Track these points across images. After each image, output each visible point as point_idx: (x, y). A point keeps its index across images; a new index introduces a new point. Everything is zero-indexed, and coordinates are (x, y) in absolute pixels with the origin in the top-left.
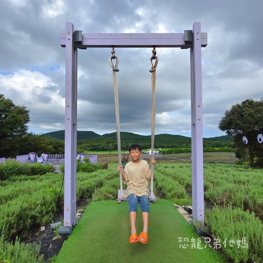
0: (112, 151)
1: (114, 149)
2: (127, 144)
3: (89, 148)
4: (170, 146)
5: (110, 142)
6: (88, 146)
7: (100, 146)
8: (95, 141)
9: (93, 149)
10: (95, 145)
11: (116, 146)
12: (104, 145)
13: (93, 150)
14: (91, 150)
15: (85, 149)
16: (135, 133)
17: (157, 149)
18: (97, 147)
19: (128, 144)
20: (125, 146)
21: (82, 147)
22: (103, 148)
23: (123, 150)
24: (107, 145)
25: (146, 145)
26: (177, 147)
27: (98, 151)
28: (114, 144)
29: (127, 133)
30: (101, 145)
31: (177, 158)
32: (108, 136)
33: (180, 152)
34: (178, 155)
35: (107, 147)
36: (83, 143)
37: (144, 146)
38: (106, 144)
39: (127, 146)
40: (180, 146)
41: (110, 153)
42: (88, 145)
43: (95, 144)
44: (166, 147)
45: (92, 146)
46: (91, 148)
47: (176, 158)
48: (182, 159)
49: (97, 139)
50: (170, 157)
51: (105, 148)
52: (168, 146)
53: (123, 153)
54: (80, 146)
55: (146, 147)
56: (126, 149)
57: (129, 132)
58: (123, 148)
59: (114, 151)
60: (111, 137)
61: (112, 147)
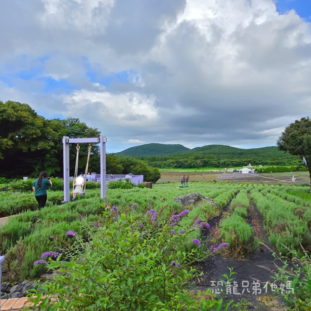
0: (200, 168)
1: (203, 166)
2: (218, 160)
3: (174, 164)
4: (274, 163)
5: (198, 158)
6: (173, 163)
7: (186, 162)
8: (182, 156)
9: (179, 165)
10: (181, 162)
11: (205, 162)
12: (191, 162)
13: (178, 168)
14: (176, 167)
15: (169, 166)
16: (232, 146)
17: (257, 166)
18: (183, 163)
19: (220, 160)
20: (216, 162)
21: (166, 163)
22: (189, 164)
23: (214, 167)
24: (194, 162)
25: (242, 161)
26: (285, 164)
27: (184, 168)
28: (202, 160)
29: (222, 146)
30: (188, 161)
31: (276, 178)
32: (199, 150)
33: (284, 171)
34: (279, 175)
35: (194, 164)
36: (168, 159)
37: (240, 163)
38: (193, 160)
39: (219, 163)
40: (289, 162)
41: (196, 171)
42: (173, 161)
43: (181, 160)
44: (269, 163)
45: (177, 162)
46: (176, 164)
47: (274, 178)
48: (283, 179)
49: (184, 154)
50: (267, 177)
51: (192, 165)
52: (273, 162)
53: (211, 171)
54: (164, 163)
55: (243, 163)
56: (218, 166)
57: (224, 145)
58: (214, 165)
59: (203, 168)
60: (201, 151)
61: (201, 164)
